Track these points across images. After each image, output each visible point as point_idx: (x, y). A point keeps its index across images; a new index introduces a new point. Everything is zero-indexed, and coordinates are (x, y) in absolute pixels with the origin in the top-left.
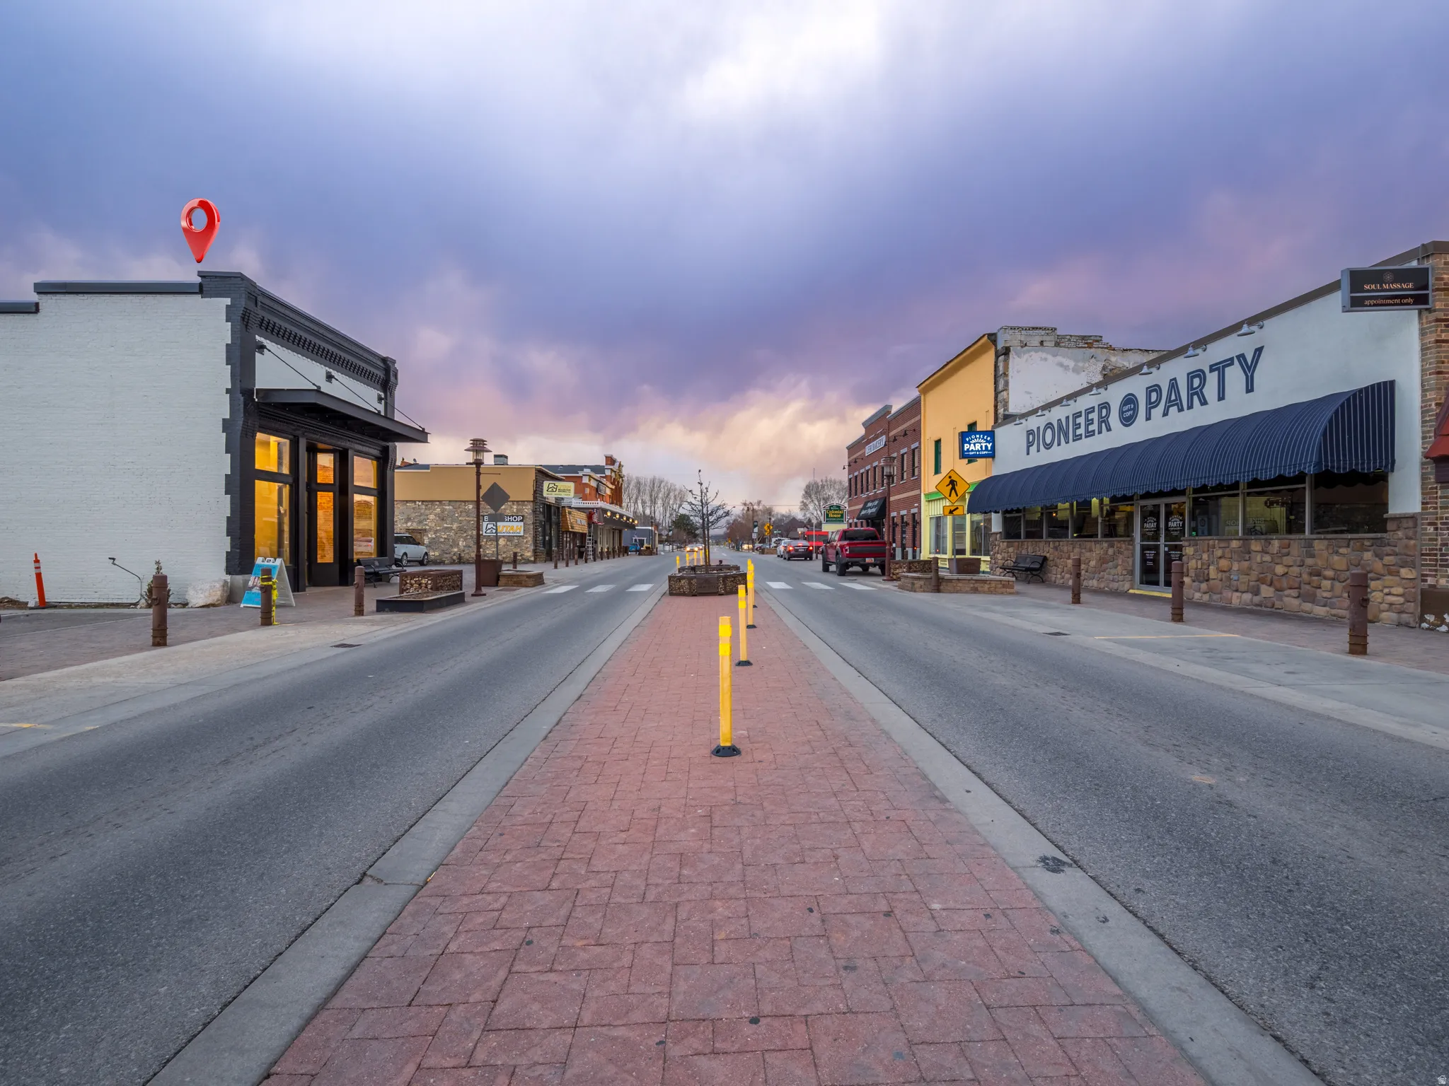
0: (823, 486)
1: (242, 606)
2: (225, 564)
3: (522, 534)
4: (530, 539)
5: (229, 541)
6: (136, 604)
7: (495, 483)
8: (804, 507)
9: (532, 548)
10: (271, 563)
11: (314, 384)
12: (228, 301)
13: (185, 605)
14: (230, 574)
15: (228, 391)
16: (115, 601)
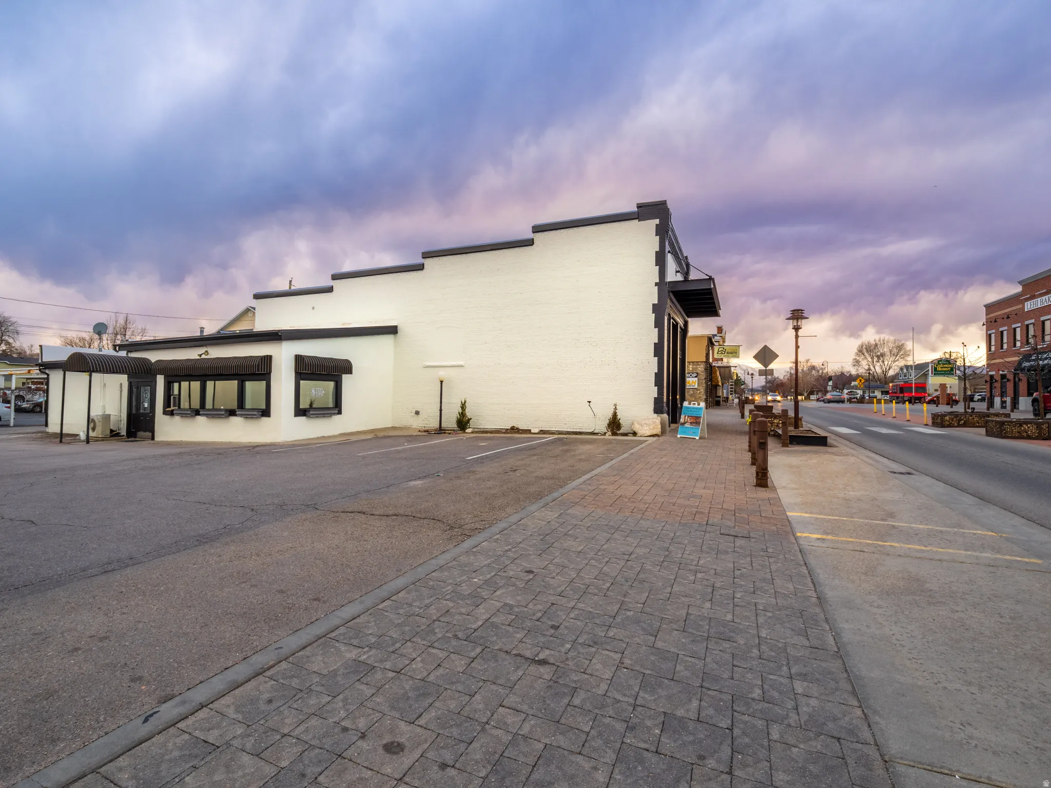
0: (876, 345)
1: (679, 436)
2: (653, 407)
3: (696, 387)
4: (702, 390)
5: (656, 390)
6: (605, 433)
7: (766, 346)
8: (857, 363)
9: (705, 397)
10: (696, 406)
11: (707, 275)
12: (657, 221)
13: (635, 434)
14: (657, 413)
15: (656, 284)
16: (578, 430)
